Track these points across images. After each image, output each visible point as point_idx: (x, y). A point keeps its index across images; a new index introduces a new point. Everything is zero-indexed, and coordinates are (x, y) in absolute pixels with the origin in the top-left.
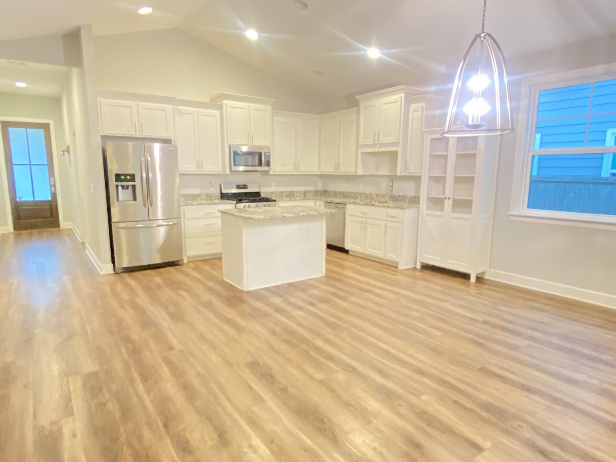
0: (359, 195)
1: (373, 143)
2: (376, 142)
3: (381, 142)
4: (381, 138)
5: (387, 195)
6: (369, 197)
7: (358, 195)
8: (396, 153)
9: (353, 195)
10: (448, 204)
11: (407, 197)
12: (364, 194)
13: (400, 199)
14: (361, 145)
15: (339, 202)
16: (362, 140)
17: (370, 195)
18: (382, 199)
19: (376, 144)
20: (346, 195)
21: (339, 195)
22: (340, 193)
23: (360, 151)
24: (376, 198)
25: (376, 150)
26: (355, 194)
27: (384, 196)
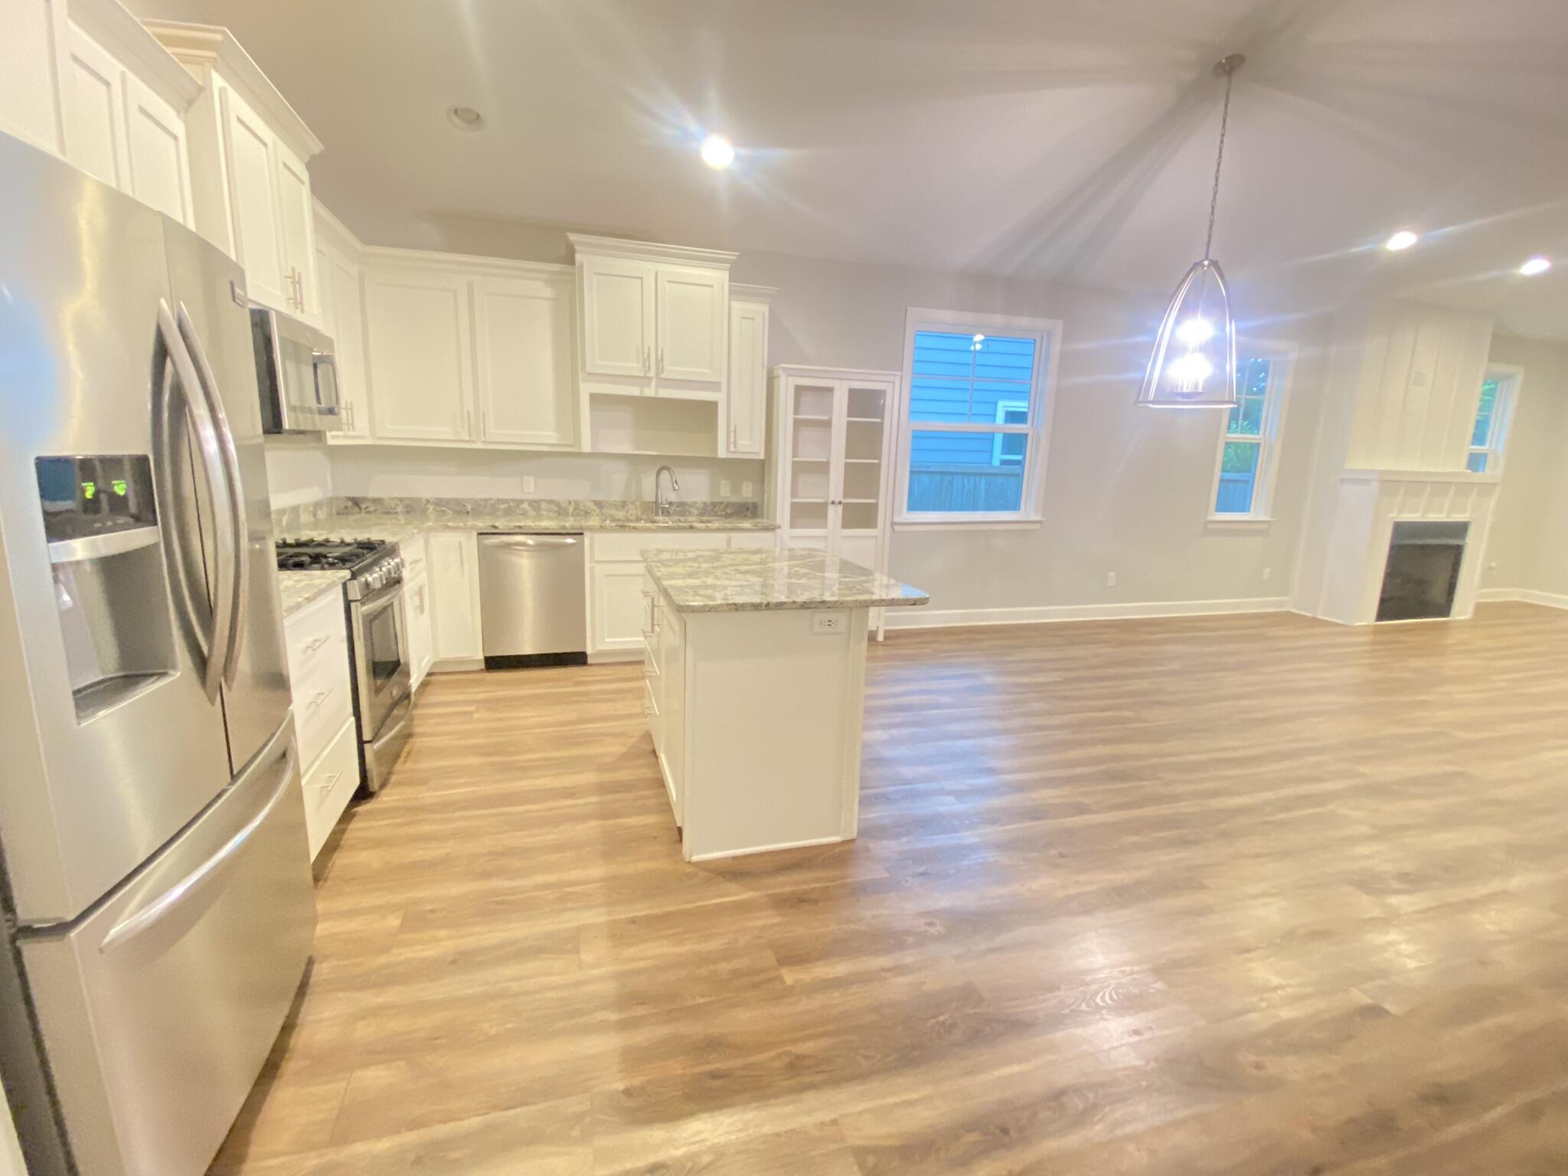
0: (529, 505)
1: (642, 374)
2: (651, 374)
3: (663, 376)
4: (668, 367)
5: (633, 503)
6: (571, 509)
7: (525, 506)
8: (713, 405)
9: (502, 506)
10: (835, 514)
11: (693, 505)
12: (550, 502)
13: (675, 510)
14: (589, 374)
15: (553, 529)
16: (595, 361)
17: (573, 504)
18: (620, 514)
19: (650, 378)
20: (473, 509)
21: (438, 508)
22: (439, 503)
23: (586, 389)
24: (598, 511)
25: (650, 392)
26: (512, 504)
27: (623, 505)
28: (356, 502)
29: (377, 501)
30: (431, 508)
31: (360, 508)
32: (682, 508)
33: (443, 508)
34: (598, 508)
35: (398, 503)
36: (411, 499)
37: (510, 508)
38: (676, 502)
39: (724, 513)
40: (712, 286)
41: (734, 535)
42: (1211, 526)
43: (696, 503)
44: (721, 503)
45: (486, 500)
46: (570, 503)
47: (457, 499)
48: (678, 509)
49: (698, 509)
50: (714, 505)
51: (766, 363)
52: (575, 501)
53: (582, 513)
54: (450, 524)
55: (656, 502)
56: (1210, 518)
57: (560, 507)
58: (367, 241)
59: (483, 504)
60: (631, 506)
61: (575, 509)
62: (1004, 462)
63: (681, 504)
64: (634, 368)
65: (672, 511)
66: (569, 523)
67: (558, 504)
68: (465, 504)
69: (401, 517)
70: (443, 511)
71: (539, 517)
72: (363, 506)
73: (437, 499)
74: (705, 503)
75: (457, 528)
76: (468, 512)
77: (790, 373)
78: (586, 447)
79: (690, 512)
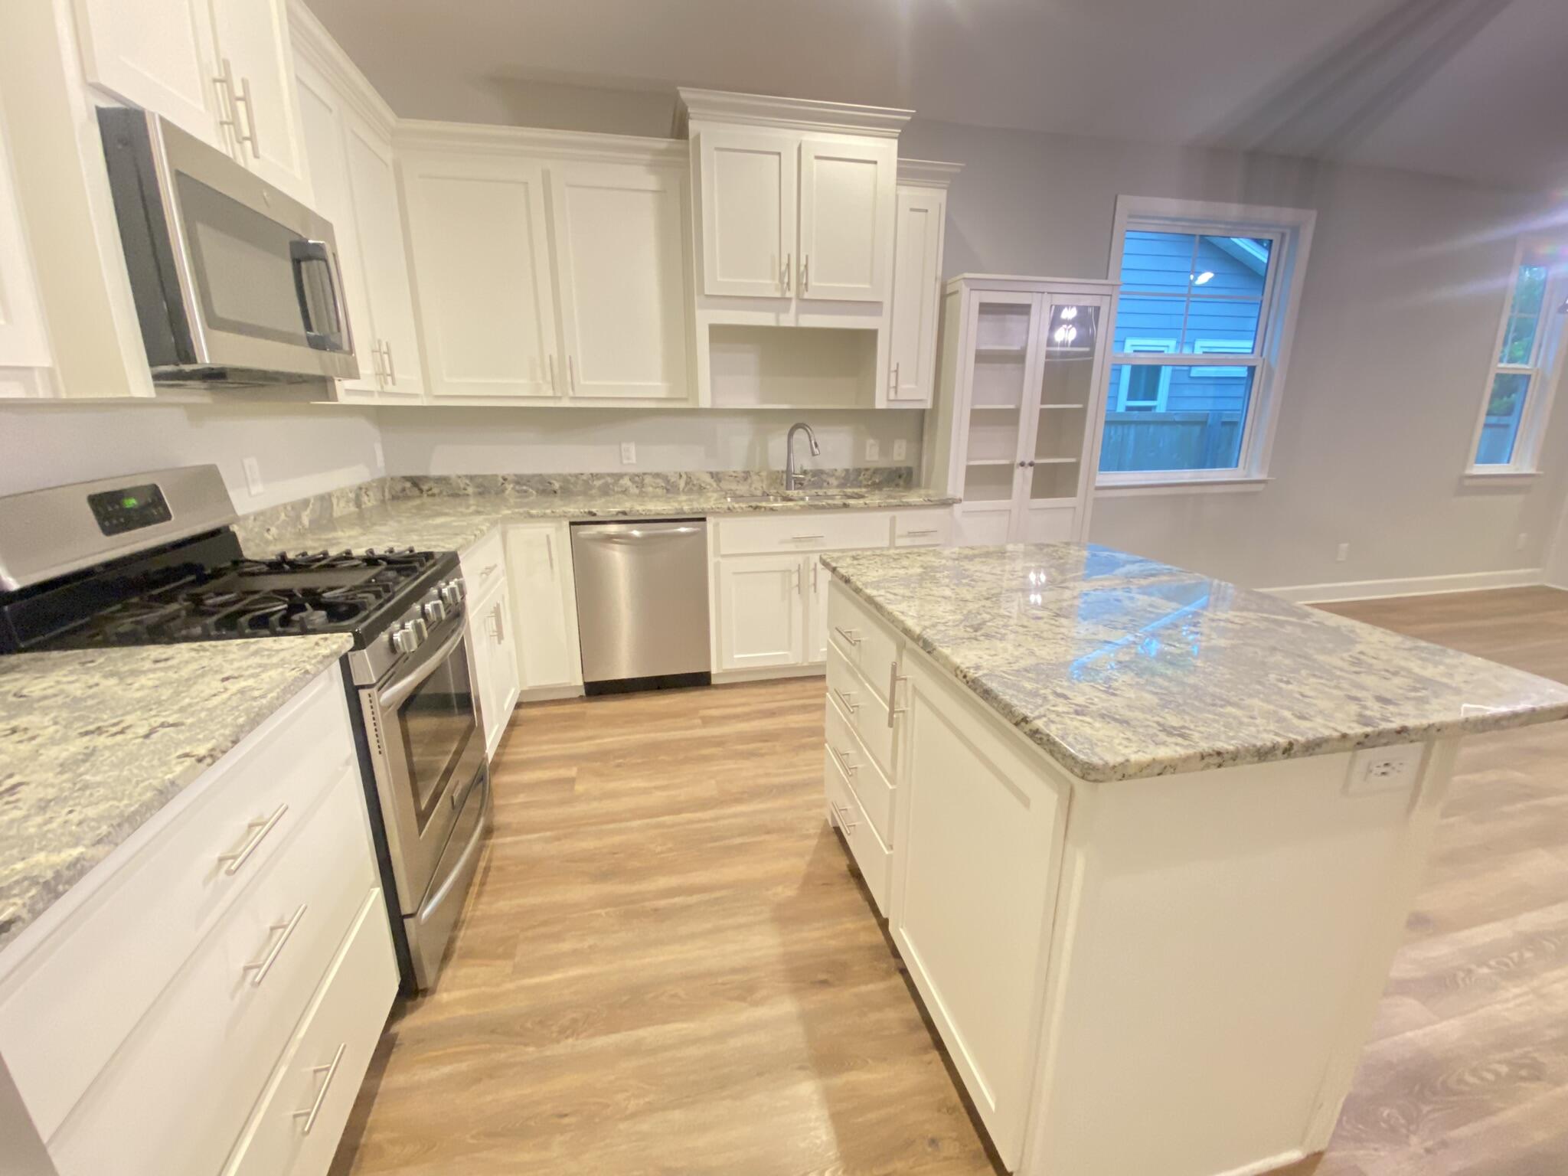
0: (631, 480)
1: (778, 295)
2: (791, 294)
3: (806, 296)
4: (813, 283)
5: (758, 474)
6: (682, 484)
7: (626, 482)
8: (872, 334)
9: (598, 483)
10: (1023, 479)
11: (832, 473)
12: (657, 475)
13: (810, 480)
14: (707, 296)
15: (667, 514)
16: (717, 276)
17: (684, 476)
18: (742, 489)
19: (790, 299)
20: (561, 487)
21: (517, 487)
22: (520, 480)
23: (705, 318)
24: (714, 485)
25: (788, 320)
26: (610, 480)
27: (746, 476)
28: (416, 482)
29: (442, 480)
30: (509, 487)
31: (421, 491)
32: (818, 478)
33: (525, 488)
34: (715, 481)
35: (468, 482)
36: (484, 477)
37: (607, 485)
38: (811, 471)
39: (870, 483)
40: (875, 162)
41: (898, 514)
42: (1467, 482)
43: (836, 470)
44: (867, 470)
45: (577, 476)
46: (681, 476)
47: (541, 475)
48: (813, 479)
49: (837, 478)
50: (858, 471)
51: (940, 273)
52: (686, 473)
53: (695, 488)
54: (534, 512)
55: (788, 471)
56: (1468, 472)
57: (667, 481)
58: (402, 110)
59: (573, 480)
60: (755, 478)
61: (687, 483)
62: (1129, 409)
63: (818, 473)
64: (769, 287)
65: (805, 483)
66: (686, 505)
67: (666, 479)
68: (552, 481)
69: (472, 501)
70: (526, 491)
71: (642, 495)
72: (425, 487)
73: (516, 475)
74: (847, 471)
75: (544, 516)
76: (555, 492)
77: (975, 286)
78: (705, 402)
79: (828, 483)
